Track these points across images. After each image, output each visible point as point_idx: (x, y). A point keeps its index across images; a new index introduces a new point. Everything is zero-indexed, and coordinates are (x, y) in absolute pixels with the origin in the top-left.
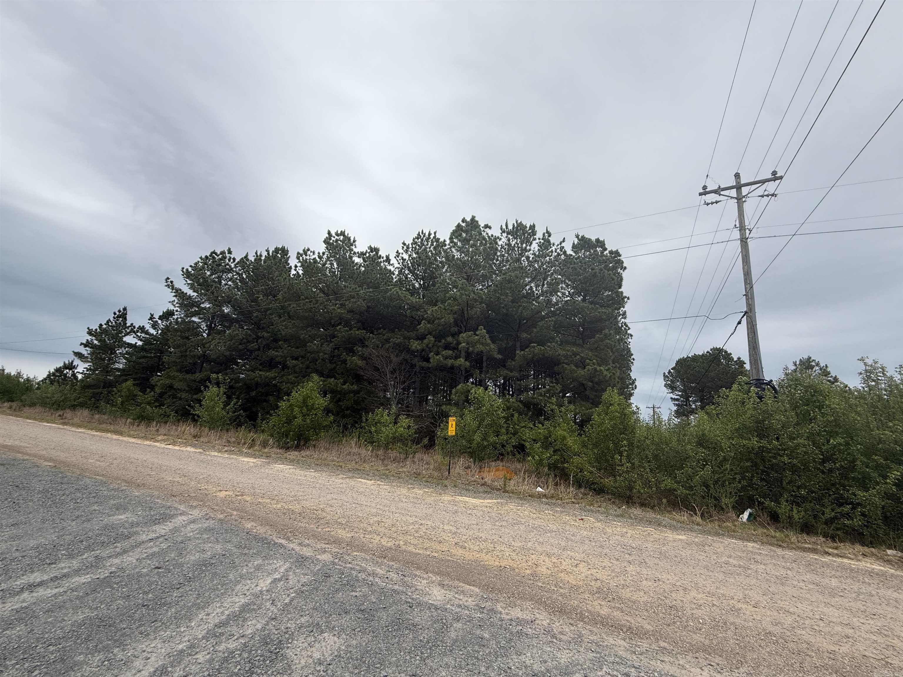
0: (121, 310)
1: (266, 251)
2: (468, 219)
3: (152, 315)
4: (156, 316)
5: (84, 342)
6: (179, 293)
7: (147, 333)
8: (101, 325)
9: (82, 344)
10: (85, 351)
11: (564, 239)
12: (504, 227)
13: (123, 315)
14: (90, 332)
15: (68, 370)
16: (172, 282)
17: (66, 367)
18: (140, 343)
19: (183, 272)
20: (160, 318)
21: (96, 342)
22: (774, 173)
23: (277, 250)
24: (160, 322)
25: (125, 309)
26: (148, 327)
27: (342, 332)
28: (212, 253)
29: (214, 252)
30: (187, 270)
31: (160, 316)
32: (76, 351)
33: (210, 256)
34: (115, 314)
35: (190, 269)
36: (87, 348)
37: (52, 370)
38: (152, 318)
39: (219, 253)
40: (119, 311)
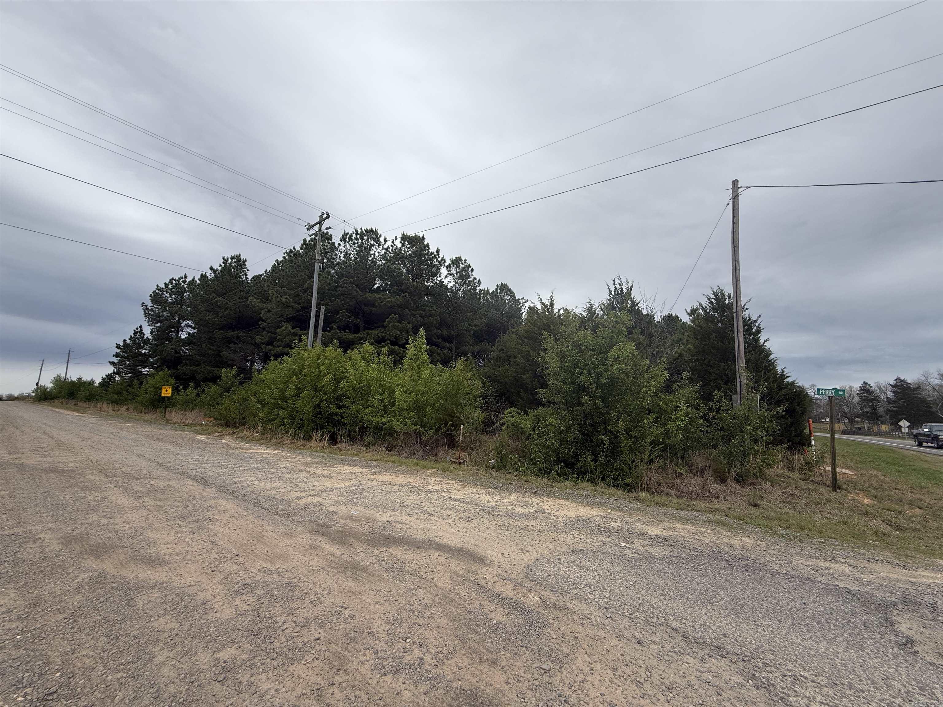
8: (125, 341)
9: (114, 355)
10: (116, 360)
14: (118, 347)
21: (122, 353)
25: (140, 326)
32: (111, 361)
36: (117, 358)
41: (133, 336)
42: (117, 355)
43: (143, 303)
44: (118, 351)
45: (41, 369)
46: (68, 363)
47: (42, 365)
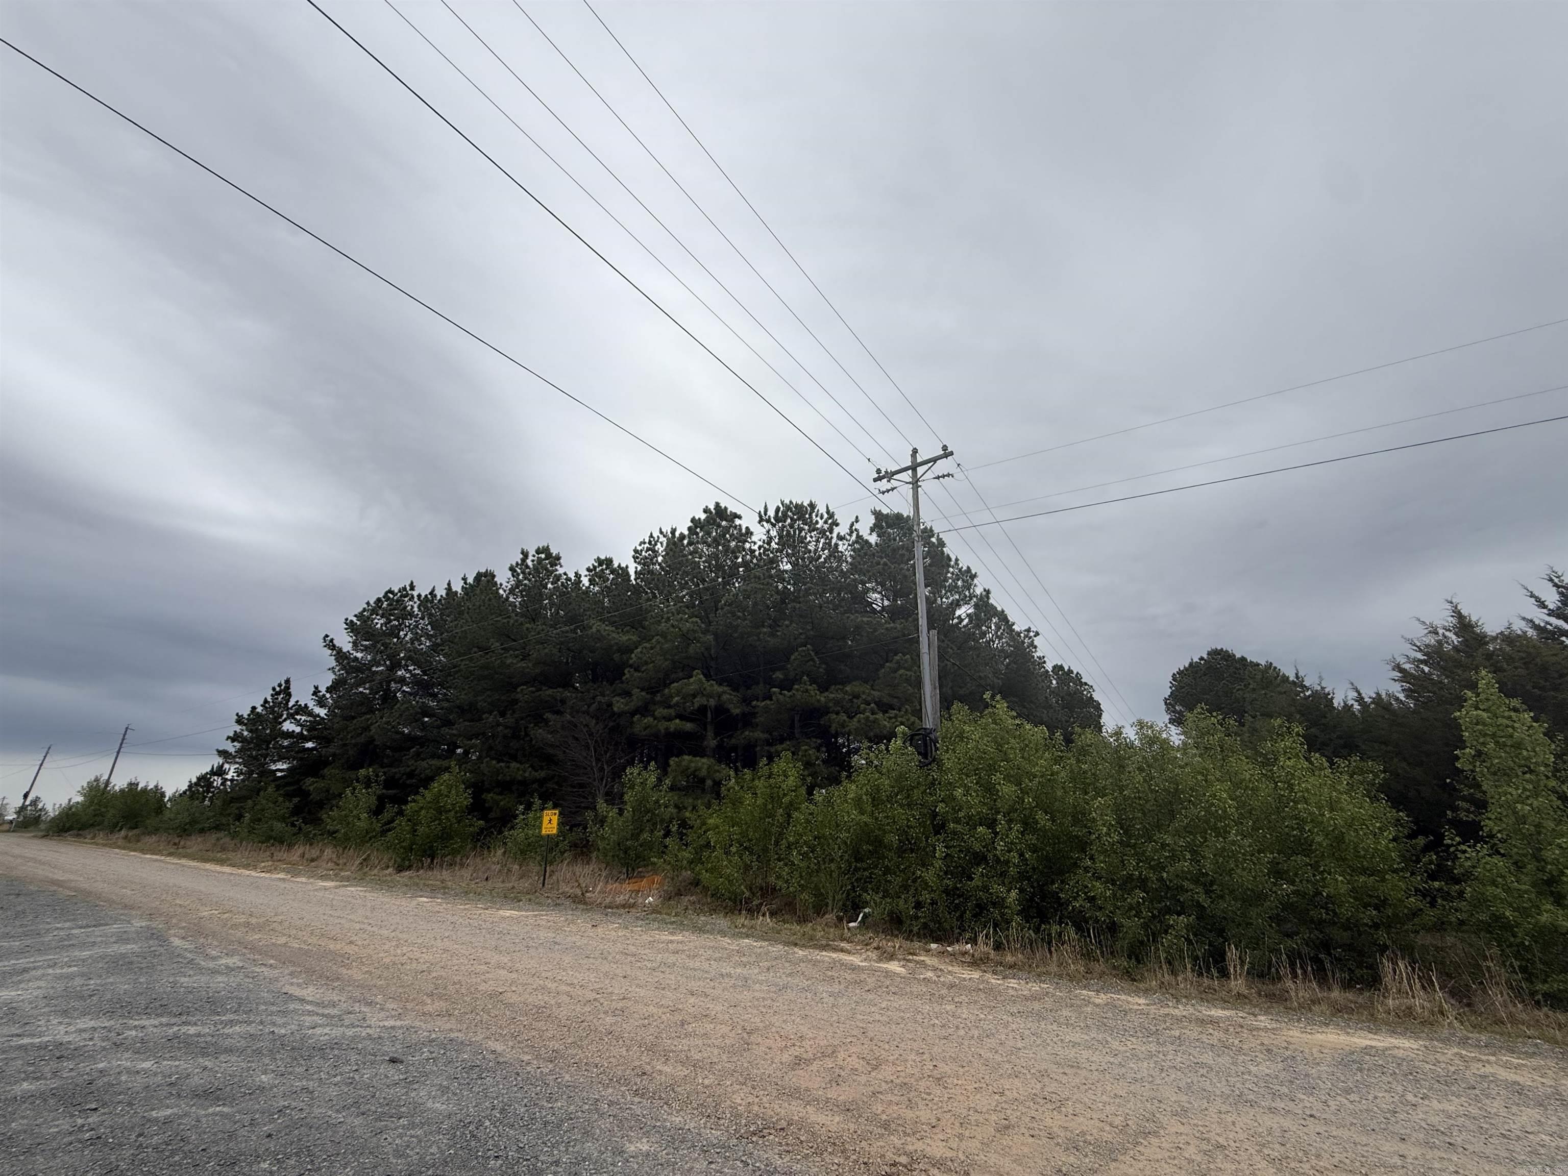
0: (283, 682)
1: (463, 579)
2: (712, 507)
3: (316, 688)
4: (323, 690)
5: (231, 735)
6: (340, 656)
7: (310, 714)
8: (254, 708)
9: (228, 738)
10: (231, 747)
11: (857, 517)
12: (762, 513)
13: (285, 690)
14: (240, 720)
15: (216, 778)
16: (332, 640)
17: (213, 773)
18: (298, 729)
19: (347, 624)
20: (329, 690)
21: (245, 733)
22: (945, 448)
23: (479, 576)
24: (328, 695)
25: (288, 681)
26: (311, 705)
27: (524, 694)
28: (386, 593)
29: (390, 591)
30: (352, 621)
31: (327, 688)
32: (221, 749)
33: (384, 597)
34: (274, 689)
35: (355, 619)
36: (235, 744)
37: (194, 780)
38: (316, 692)
39: (396, 591)
40: (280, 685)
41: (269, 699)
42: (234, 738)
43: (327, 636)
44: (238, 728)
45: (41, 765)
46: (118, 753)
47: (45, 757)
